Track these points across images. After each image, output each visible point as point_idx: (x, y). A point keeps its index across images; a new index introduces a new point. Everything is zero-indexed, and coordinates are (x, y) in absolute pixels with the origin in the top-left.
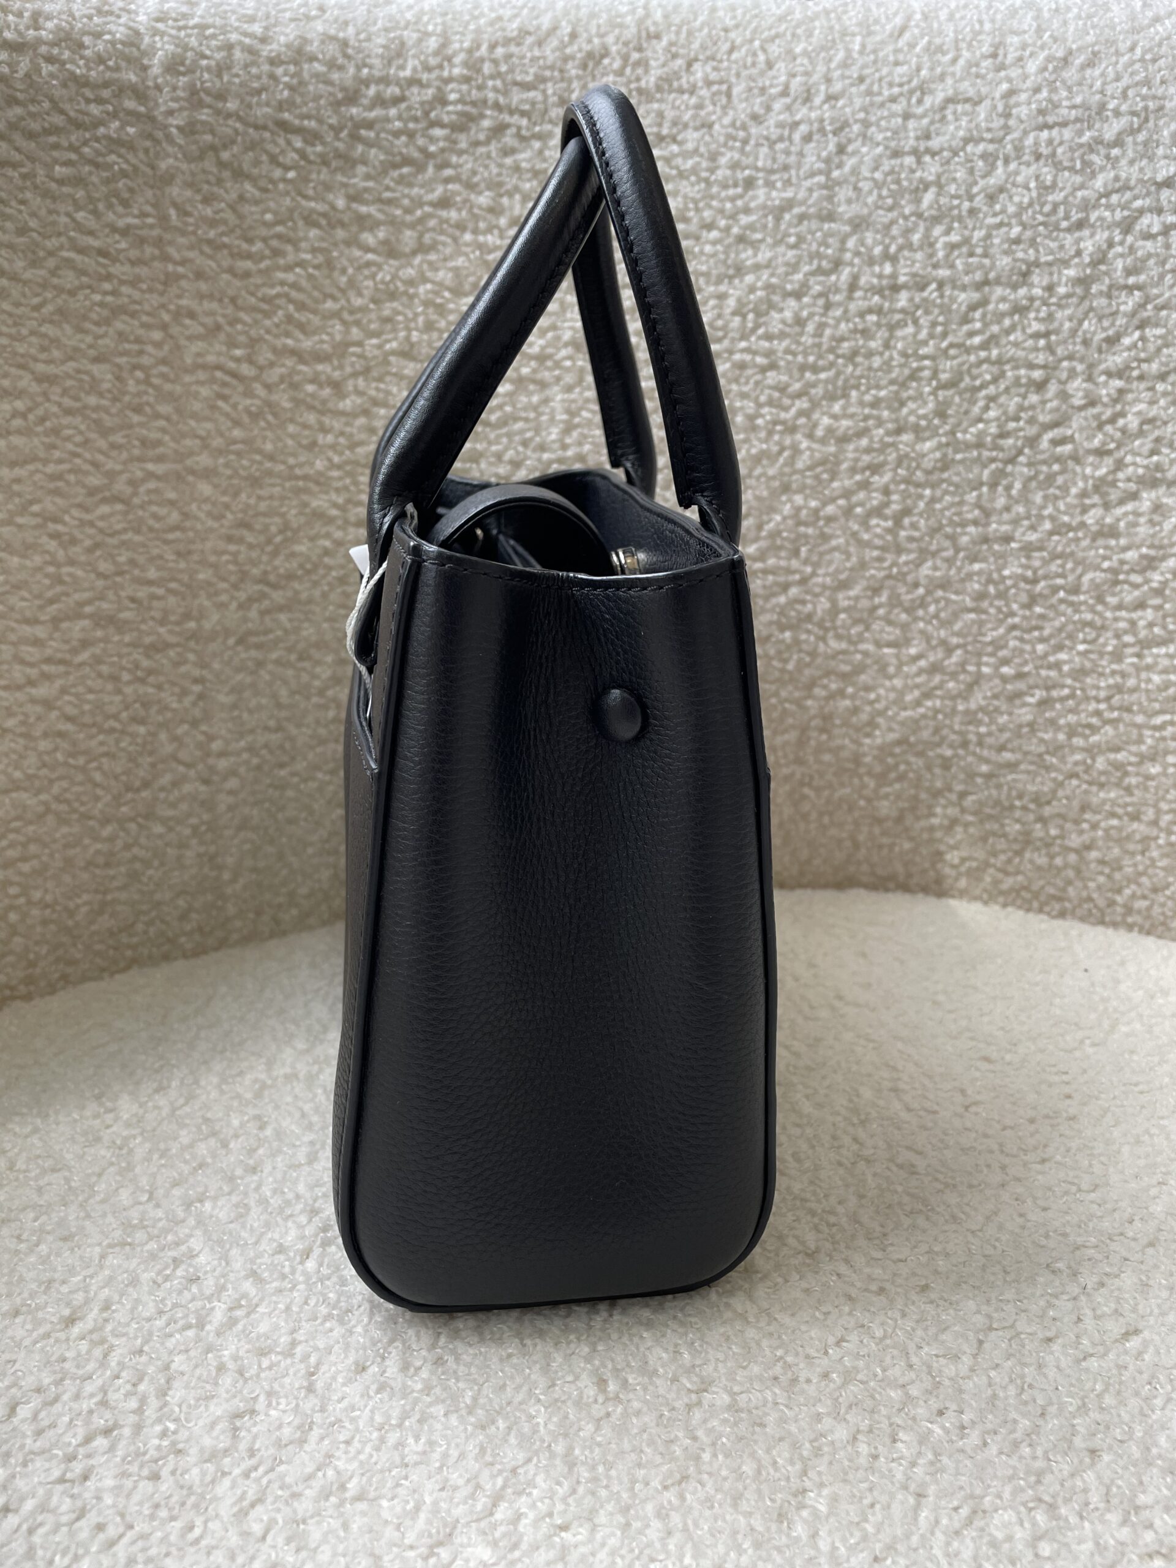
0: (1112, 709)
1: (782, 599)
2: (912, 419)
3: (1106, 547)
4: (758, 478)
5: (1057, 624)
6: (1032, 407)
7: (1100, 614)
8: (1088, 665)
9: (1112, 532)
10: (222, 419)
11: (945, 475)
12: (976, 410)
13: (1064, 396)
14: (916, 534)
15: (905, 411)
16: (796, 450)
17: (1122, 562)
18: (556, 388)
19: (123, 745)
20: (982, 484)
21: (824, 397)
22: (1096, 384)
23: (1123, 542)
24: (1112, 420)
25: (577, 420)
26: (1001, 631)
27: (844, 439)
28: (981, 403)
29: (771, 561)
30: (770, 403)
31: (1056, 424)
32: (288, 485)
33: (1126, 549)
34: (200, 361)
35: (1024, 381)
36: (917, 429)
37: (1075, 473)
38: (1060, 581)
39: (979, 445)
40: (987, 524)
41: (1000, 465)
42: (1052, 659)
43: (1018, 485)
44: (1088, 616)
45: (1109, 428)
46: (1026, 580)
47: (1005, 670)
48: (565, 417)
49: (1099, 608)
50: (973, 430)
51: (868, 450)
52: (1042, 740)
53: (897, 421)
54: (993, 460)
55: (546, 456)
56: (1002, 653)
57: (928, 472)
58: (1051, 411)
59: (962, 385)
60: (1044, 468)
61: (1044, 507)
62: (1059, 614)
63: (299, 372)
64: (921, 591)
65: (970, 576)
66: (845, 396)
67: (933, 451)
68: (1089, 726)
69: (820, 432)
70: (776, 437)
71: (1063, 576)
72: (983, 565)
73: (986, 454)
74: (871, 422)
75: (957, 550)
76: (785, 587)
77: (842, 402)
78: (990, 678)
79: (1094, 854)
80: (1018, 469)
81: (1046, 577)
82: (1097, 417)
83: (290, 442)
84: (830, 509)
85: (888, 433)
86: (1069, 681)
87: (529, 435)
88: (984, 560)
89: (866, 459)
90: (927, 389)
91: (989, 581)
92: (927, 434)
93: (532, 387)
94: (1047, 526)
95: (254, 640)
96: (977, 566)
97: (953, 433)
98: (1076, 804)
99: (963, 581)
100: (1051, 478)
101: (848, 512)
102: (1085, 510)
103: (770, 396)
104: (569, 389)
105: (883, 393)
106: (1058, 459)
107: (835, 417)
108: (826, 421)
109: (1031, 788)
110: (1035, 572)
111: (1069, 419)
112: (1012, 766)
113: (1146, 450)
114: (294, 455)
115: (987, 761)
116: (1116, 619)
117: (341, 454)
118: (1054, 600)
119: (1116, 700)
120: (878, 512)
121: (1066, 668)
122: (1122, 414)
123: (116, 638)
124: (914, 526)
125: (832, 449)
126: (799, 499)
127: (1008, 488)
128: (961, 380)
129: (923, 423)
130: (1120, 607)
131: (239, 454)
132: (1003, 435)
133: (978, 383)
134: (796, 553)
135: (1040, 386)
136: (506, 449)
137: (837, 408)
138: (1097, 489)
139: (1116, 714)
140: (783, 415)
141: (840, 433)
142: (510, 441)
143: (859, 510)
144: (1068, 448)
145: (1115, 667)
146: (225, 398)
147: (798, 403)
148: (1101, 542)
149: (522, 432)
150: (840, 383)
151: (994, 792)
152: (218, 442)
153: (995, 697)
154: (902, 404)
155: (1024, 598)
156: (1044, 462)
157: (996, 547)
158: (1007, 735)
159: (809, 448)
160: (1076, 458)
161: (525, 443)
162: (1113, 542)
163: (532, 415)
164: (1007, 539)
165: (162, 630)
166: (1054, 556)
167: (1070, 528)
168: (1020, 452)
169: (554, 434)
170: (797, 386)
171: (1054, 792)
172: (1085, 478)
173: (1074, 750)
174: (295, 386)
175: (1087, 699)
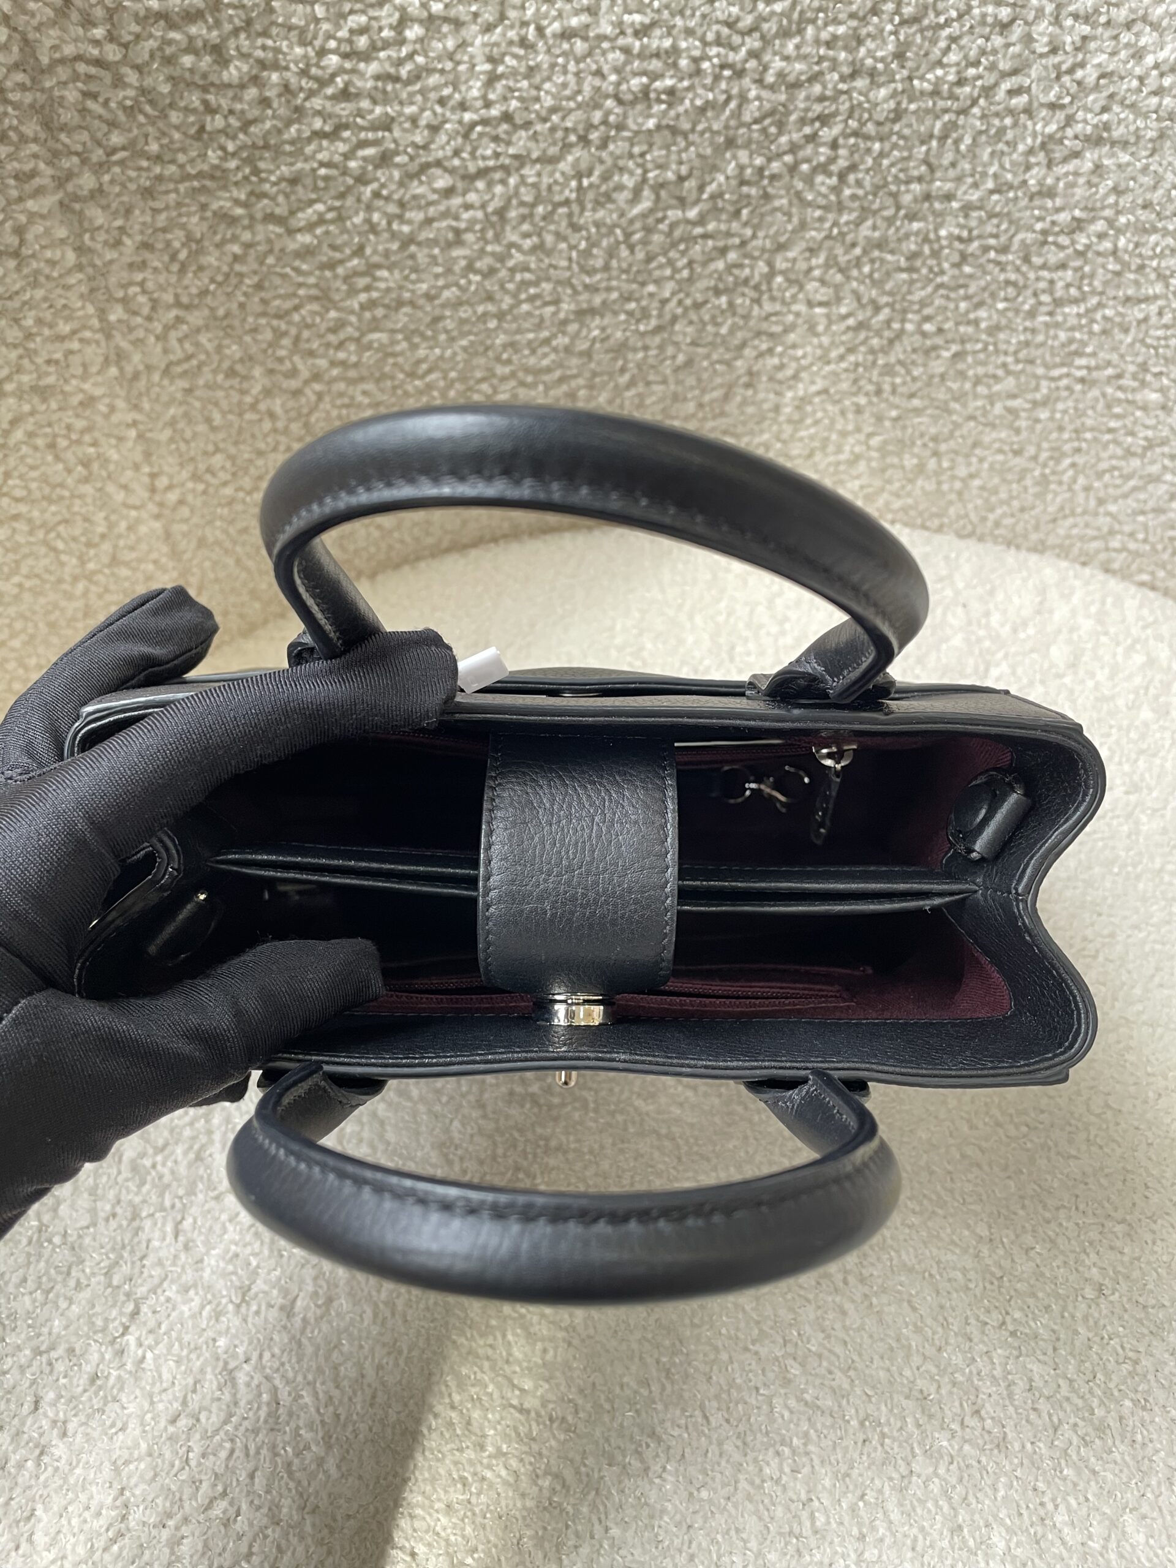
0: (1017, 361)
1: (720, 265)
2: (869, 62)
3: (1040, 208)
4: (702, 133)
5: (983, 283)
6: (995, 52)
7: (1024, 275)
8: (1004, 322)
9: (1051, 193)
10: (97, 123)
11: (896, 128)
12: (936, 52)
13: (1028, 39)
14: (861, 192)
15: (863, 51)
16: (743, 99)
17: (1053, 223)
18: (475, 28)
19: (76, 509)
20: (931, 136)
21: (776, 36)
22: (1061, 27)
23: (1059, 202)
24: (1071, 71)
25: (501, 69)
26: (929, 289)
27: (796, 85)
28: (942, 44)
29: (711, 227)
30: (718, 42)
31: (1015, 72)
32: (182, 188)
33: (1058, 210)
34: (57, 55)
35: (990, 20)
36: (872, 73)
37: (1025, 127)
38: (992, 242)
39: (936, 93)
40: (932, 181)
41: (953, 117)
42: (972, 316)
43: (968, 140)
44: (1013, 277)
45: (1066, 79)
46: (960, 239)
47: (928, 327)
48: (487, 67)
49: (1024, 268)
50: (929, 76)
51: (822, 99)
52: (949, 389)
53: (853, 63)
54: (946, 111)
55: (468, 117)
56: (927, 311)
57: (879, 124)
58: (1013, 57)
59: (926, 22)
60: (996, 122)
61: (991, 164)
62: (985, 273)
63: (170, 42)
64: (858, 251)
65: (907, 236)
66: (800, 31)
67: (886, 100)
68: (995, 377)
69: (770, 78)
70: (723, 85)
71: (996, 236)
72: (921, 225)
73: (941, 104)
74: (825, 64)
75: (898, 208)
76: (723, 251)
77: (797, 40)
78: (912, 334)
79: (977, 483)
80: (971, 120)
81: (979, 237)
82: (1057, 67)
83: (177, 136)
84: (776, 166)
85: (843, 79)
86: (984, 337)
87: (446, 92)
88: (924, 219)
89: (818, 108)
90: (889, 28)
91: (926, 240)
92: (882, 79)
93: (445, 28)
94: (990, 184)
95: (179, 369)
96: (916, 226)
97: (910, 79)
98: (970, 441)
99: (899, 240)
100: (1002, 131)
101: (793, 169)
102: (1028, 167)
103: (718, 34)
104: (488, 28)
105: (841, 30)
106: (1011, 112)
107: (786, 58)
108: (778, 64)
109: (933, 430)
110: (970, 231)
111: (1029, 66)
112: (918, 411)
113: (1097, 108)
114: (183, 150)
115: (897, 407)
116: (1038, 279)
117: (234, 138)
118: (983, 260)
119: (1022, 355)
120: (823, 168)
121: (983, 325)
122: (1082, 65)
123: (44, 407)
124: (859, 183)
125: (783, 97)
126: (743, 156)
127: (957, 142)
128: (926, 14)
129: (880, 66)
130: (1044, 267)
131: (121, 163)
132: (960, 82)
133: (942, 20)
134: (737, 213)
135: (1004, 27)
136: (422, 110)
137: (790, 46)
138: (1043, 145)
139: (1020, 366)
140: (732, 57)
141: (791, 78)
142: (426, 99)
143: (805, 167)
144: (1024, 98)
145: (1028, 324)
146: (94, 96)
147: (747, 39)
148: (1037, 202)
149: (437, 88)
150: (796, 16)
151: (899, 433)
152: (98, 155)
153: (914, 351)
154: (860, 42)
155: (956, 258)
156: (997, 114)
157: (937, 205)
158: (919, 384)
159: (758, 98)
160: (1028, 111)
161: (442, 102)
162: (1049, 204)
163: (449, 65)
164: (949, 197)
165: (87, 386)
166: (991, 215)
167: (1011, 187)
168: (974, 102)
169: (475, 90)
170: (748, 21)
171: (952, 433)
172: (1034, 135)
173: (976, 396)
174: (169, 61)
175: (997, 351)
